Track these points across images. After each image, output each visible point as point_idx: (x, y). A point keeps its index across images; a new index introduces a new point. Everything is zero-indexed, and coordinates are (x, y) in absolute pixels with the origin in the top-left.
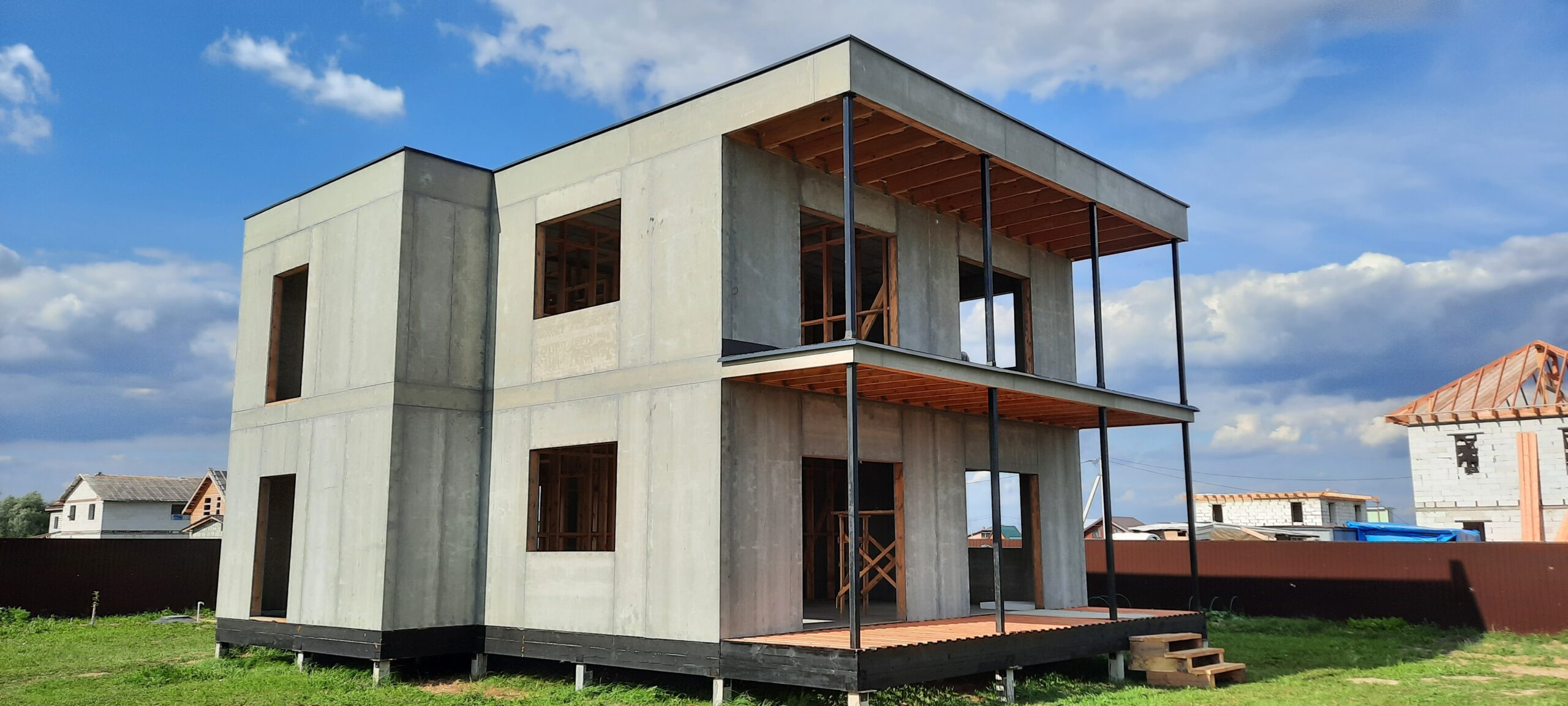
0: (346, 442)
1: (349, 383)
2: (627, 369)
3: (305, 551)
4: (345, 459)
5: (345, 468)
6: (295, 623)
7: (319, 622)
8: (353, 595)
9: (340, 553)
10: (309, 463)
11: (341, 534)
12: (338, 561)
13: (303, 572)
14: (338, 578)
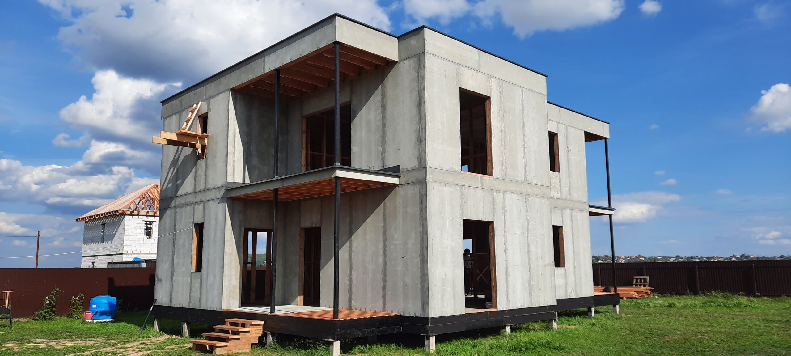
0: (527, 211)
1: (526, 179)
2: (563, 199)
3: (507, 268)
4: (527, 220)
5: (528, 224)
6: (505, 309)
7: (521, 306)
8: (540, 289)
9: (530, 268)
10: (503, 217)
11: (529, 259)
12: (529, 273)
13: (507, 280)
14: (530, 282)
